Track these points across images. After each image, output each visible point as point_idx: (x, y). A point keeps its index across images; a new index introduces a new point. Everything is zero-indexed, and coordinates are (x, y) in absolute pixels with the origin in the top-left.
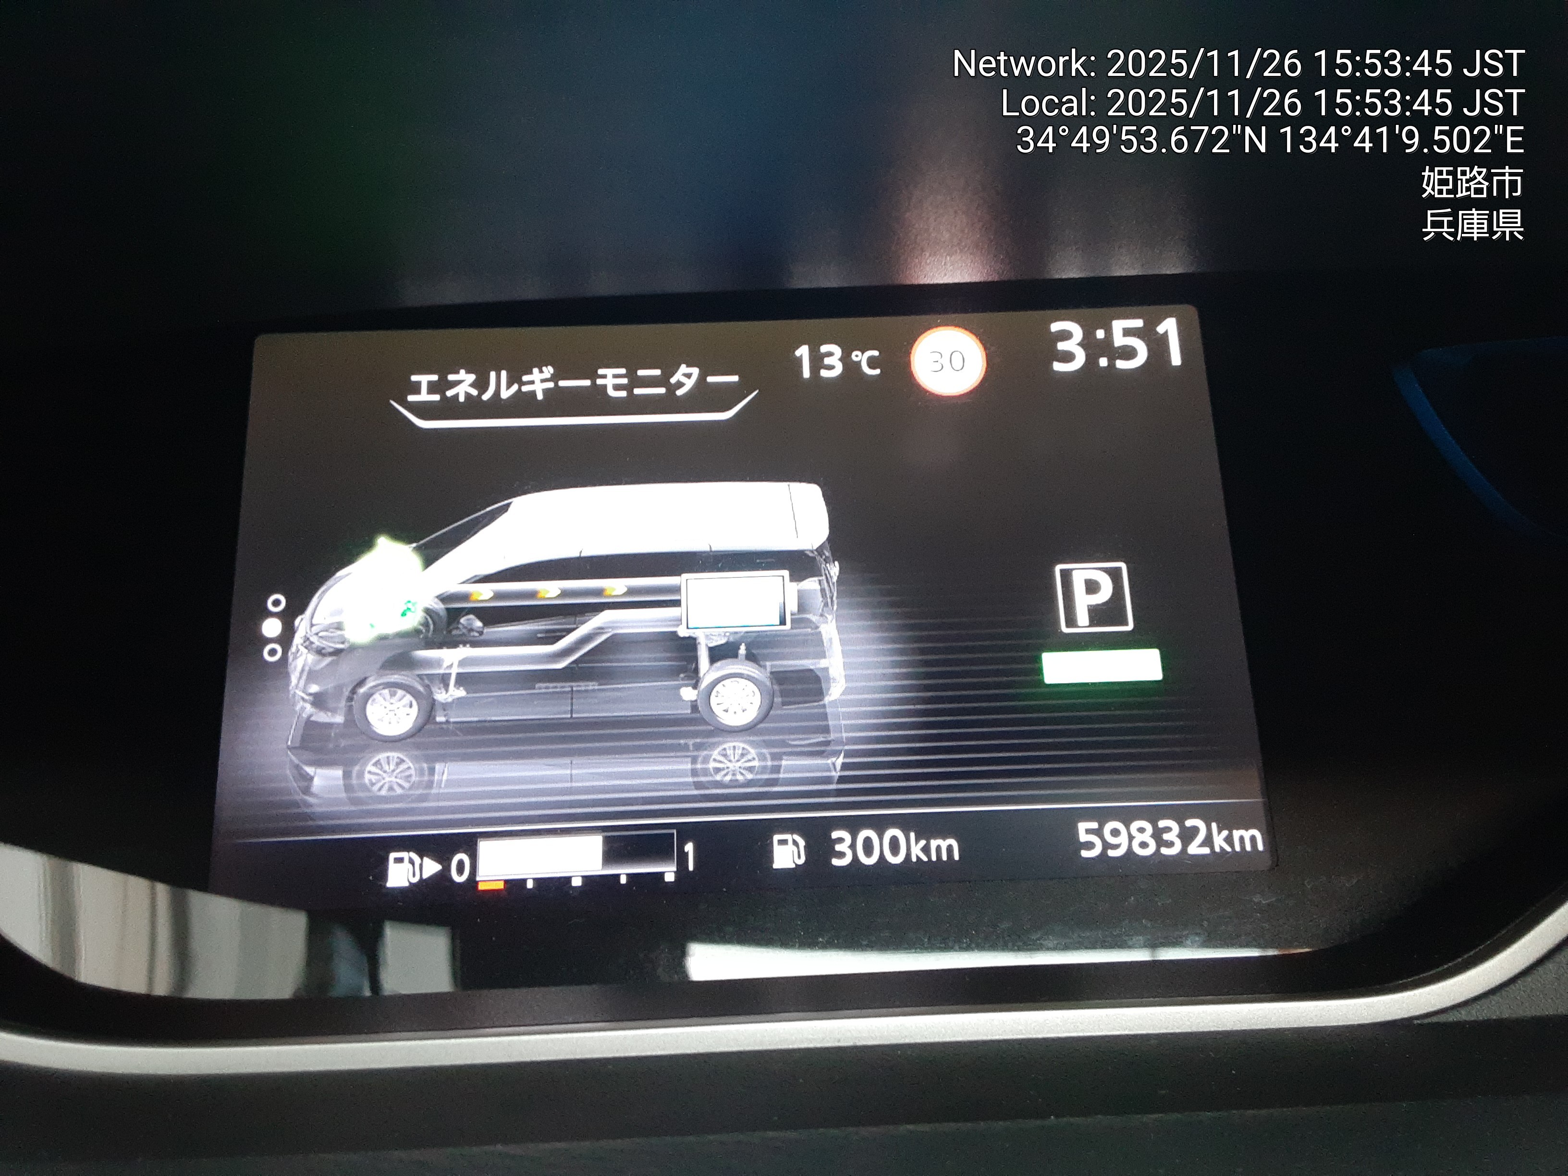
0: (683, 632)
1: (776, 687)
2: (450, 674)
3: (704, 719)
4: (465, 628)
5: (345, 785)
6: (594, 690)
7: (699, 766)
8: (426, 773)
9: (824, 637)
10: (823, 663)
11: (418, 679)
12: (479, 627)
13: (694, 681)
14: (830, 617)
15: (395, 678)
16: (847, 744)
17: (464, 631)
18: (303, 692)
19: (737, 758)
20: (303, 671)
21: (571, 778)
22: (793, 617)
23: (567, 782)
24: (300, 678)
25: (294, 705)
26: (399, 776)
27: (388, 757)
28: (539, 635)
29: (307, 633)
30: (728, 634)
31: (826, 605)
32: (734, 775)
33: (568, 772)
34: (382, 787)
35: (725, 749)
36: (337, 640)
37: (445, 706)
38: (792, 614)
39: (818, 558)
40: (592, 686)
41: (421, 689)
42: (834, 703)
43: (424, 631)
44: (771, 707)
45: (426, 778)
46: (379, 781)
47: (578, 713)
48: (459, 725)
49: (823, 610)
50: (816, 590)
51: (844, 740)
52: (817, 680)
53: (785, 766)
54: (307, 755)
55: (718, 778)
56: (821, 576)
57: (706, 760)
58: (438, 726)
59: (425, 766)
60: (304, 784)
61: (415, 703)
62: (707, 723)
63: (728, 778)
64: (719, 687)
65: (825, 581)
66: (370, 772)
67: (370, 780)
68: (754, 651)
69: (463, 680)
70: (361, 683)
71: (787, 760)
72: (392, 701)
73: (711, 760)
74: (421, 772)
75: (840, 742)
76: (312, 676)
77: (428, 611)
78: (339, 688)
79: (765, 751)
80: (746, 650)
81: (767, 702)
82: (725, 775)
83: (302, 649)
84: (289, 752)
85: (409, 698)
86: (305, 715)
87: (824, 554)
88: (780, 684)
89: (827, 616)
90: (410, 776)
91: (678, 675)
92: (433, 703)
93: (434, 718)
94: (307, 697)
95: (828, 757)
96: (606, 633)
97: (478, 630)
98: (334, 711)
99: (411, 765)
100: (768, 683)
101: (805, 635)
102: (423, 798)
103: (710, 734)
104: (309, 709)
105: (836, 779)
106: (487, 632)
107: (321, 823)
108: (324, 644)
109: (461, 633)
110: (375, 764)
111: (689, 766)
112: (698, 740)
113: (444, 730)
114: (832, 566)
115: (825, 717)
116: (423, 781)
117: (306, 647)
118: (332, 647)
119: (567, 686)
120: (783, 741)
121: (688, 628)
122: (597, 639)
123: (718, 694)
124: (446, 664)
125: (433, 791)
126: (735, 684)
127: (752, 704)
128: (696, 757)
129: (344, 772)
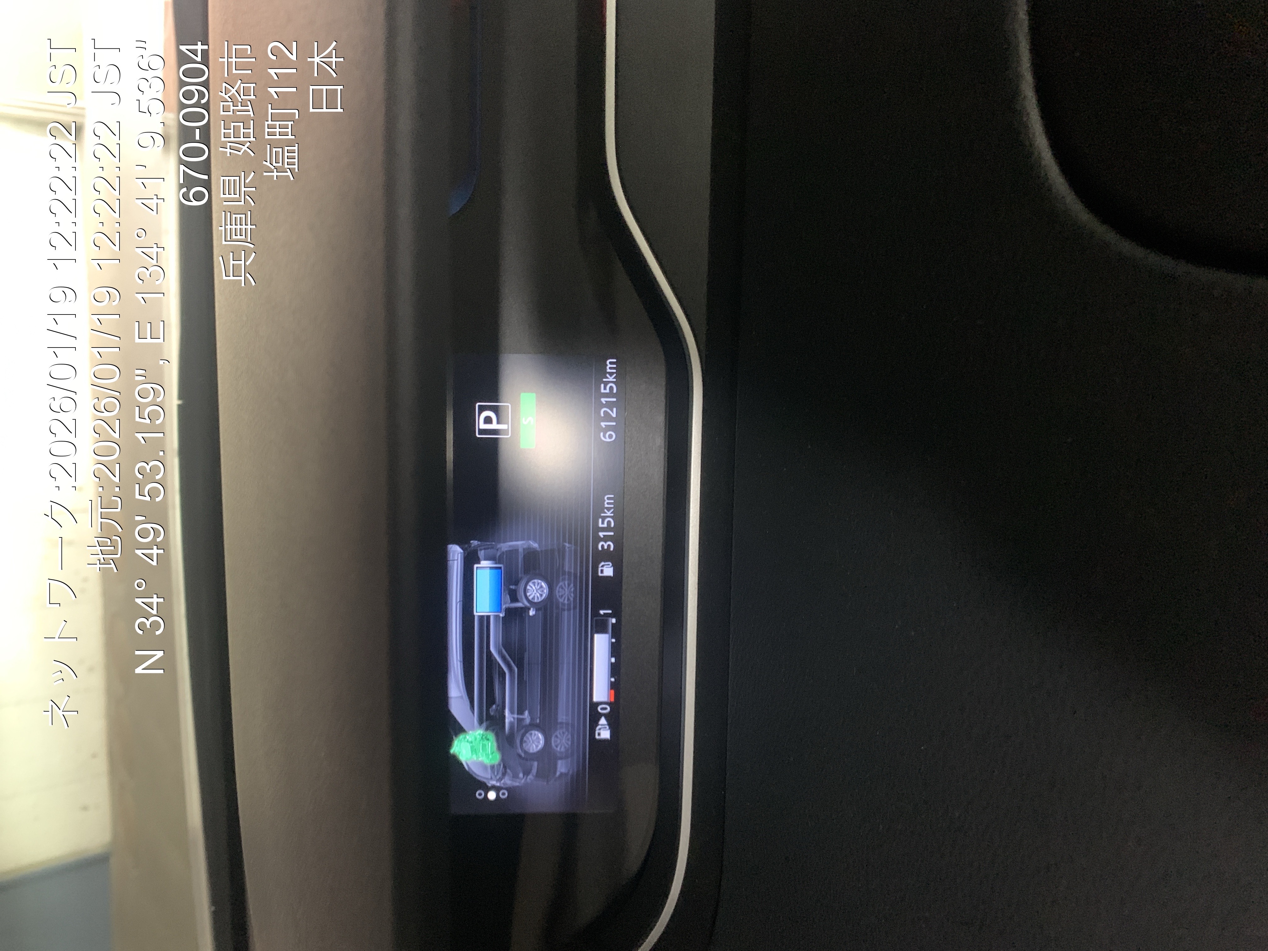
0: (502, 615)
2: (518, 718)
3: (544, 606)
4: (495, 712)
5: (565, 759)
6: (528, 654)
7: (566, 608)
8: (562, 725)
9: (508, 549)
10: (521, 550)
11: (519, 731)
12: (496, 706)
13: (527, 610)
14: (498, 546)
15: (518, 742)
17: (497, 712)
18: (522, 779)
19: (563, 591)
20: (513, 781)
21: (568, 663)
22: (498, 562)
23: (570, 666)
24: (516, 781)
25: (526, 783)
26: (562, 736)
27: (554, 742)
28: (501, 679)
29: (495, 780)
30: (505, 594)
31: (492, 548)
32: (571, 592)
33: (565, 666)
34: (567, 744)
35: (559, 596)
36: (499, 767)
37: (532, 719)
38: (496, 563)
39: (468, 550)
40: (526, 655)
41: (524, 730)
42: (540, 546)
43: (496, 730)
44: (541, 575)
45: (564, 725)
46: (564, 745)
47: (538, 661)
48: (541, 713)
49: (495, 549)
50: (485, 552)
52: (528, 553)
53: (568, 570)
54: (551, 776)
55: (572, 599)
56: (477, 550)
57: (563, 604)
58: (541, 722)
59: (558, 726)
60: (563, 776)
61: (530, 732)
62: (547, 604)
63: (572, 595)
64: (530, 598)
65: (481, 548)
66: (560, 749)
67: (564, 749)
68: (513, 582)
69: (521, 712)
70: (520, 756)
71: (565, 569)
72: (528, 741)
73: (563, 602)
74: (561, 728)
76: (515, 776)
77: (487, 729)
78: (521, 765)
79: (561, 578)
80: (512, 585)
81: (538, 577)
83: (502, 782)
84: (549, 783)
85: (528, 735)
86: (533, 778)
87: (466, 547)
88: (530, 571)
90: (563, 733)
91: (524, 617)
92: (531, 724)
93: (537, 723)
94: (525, 778)
95: (565, 550)
96: (500, 647)
98: (532, 766)
99: (558, 732)
100: (528, 577)
101: (506, 556)
102: (573, 726)
103: (552, 602)
104: (530, 777)
105: (575, 547)
106: (498, 703)
107: (581, 767)
108: (500, 772)
109: (498, 714)
110: (557, 747)
111: (566, 612)
112: (554, 607)
113: (543, 718)
114: (473, 544)
115: (546, 551)
117: (501, 780)
118: (502, 769)
119: (526, 667)
120: (556, 569)
121: (501, 612)
122: (504, 653)
123: (534, 598)
124: (512, 719)
125: (570, 722)
126: (529, 591)
127: (538, 584)
128: (562, 609)
129: (560, 759)
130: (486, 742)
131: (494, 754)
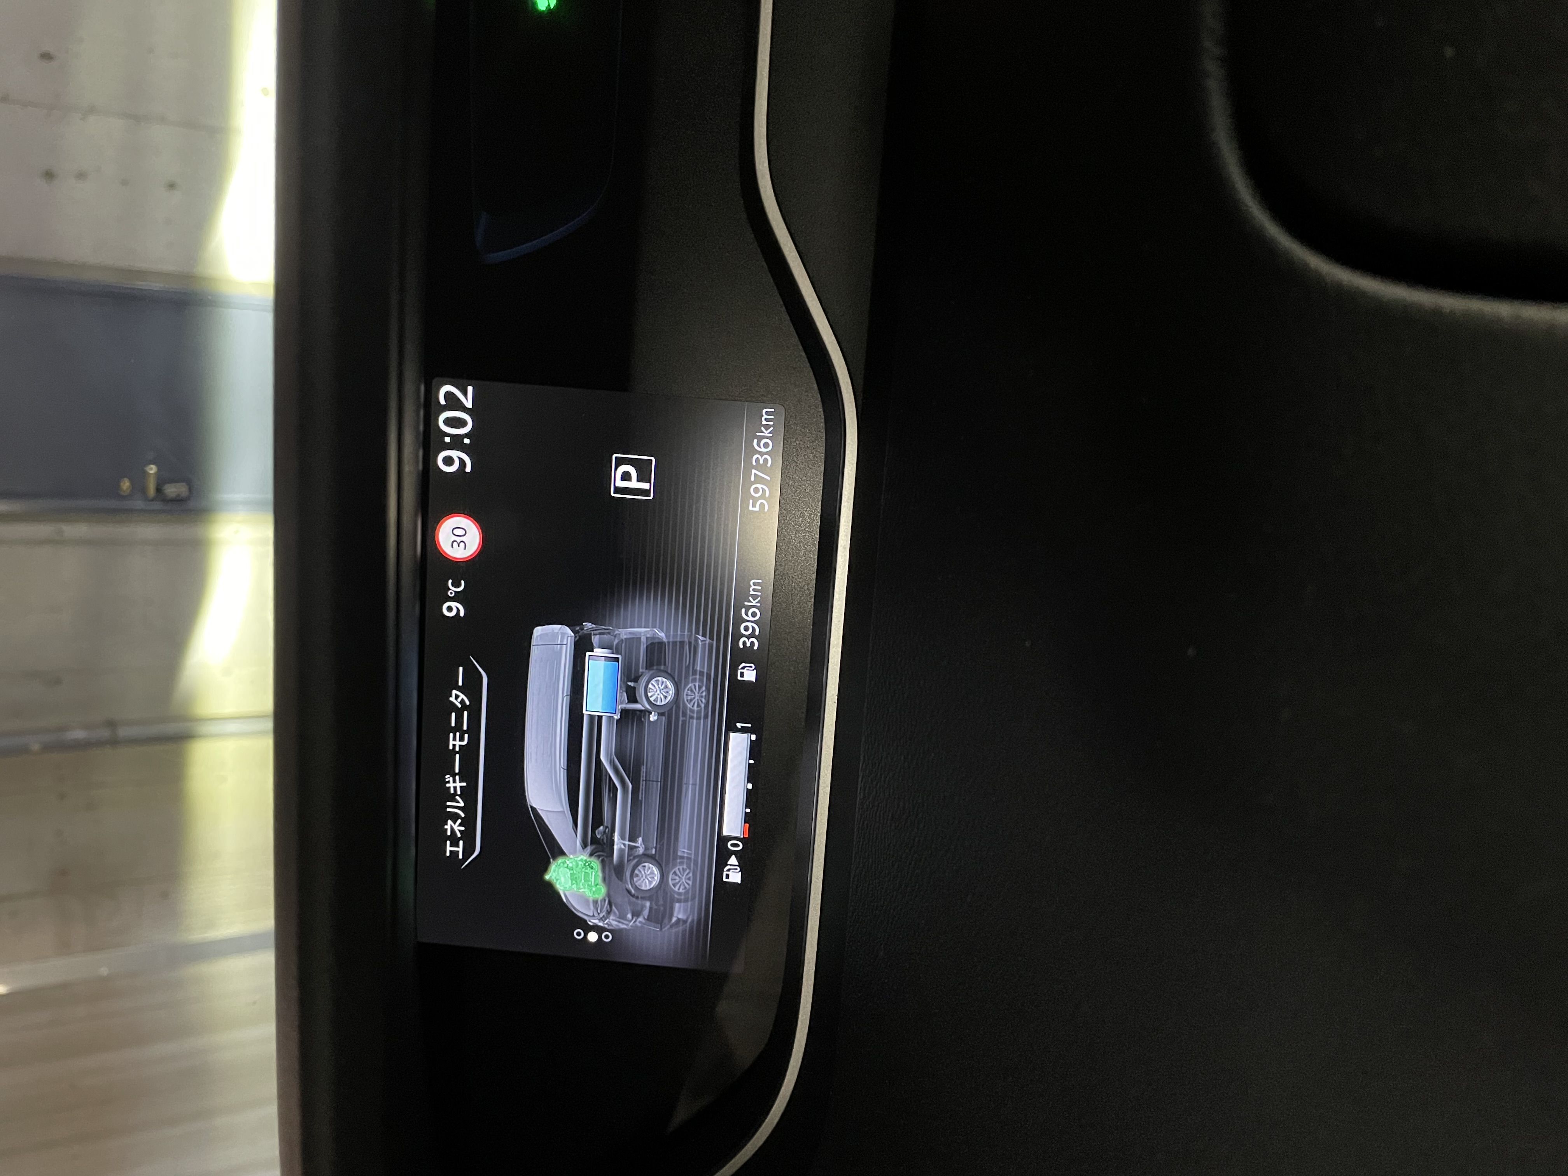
0: (617, 717)
1: (655, 668)
2: (629, 845)
3: (668, 711)
4: (603, 835)
5: (684, 902)
6: (646, 769)
7: (695, 715)
8: (681, 860)
9: (628, 637)
10: (643, 639)
11: (630, 862)
12: (603, 828)
13: (647, 714)
14: (617, 632)
15: (628, 874)
16: (691, 632)
17: (605, 836)
18: (631, 921)
19: (693, 694)
20: (619, 922)
21: (694, 784)
22: (614, 652)
23: (696, 788)
24: (623, 923)
25: (637, 927)
26: (682, 874)
27: (672, 880)
28: (612, 796)
29: (598, 919)
30: (621, 691)
31: (609, 633)
32: (702, 697)
33: (690, 786)
34: (688, 883)
35: (687, 700)
36: (603, 904)
37: (646, 849)
38: (613, 653)
39: (580, 634)
40: (643, 769)
41: (636, 860)
42: (667, 636)
43: (603, 857)
44: (667, 672)
45: (685, 861)
46: (684, 885)
47: (657, 778)
48: (658, 842)
49: (612, 635)
50: (600, 637)
51: (689, 633)
52: (652, 644)
53: (700, 668)
54: (666, 921)
55: (703, 706)
56: (591, 634)
57: (692, 711)
58: (657, 853)
59: (678, 861)
60: (681, 923)
61: (643, 864)
62: (672, 709)
63: (703, 700)
64: (652, 699)
65: (595, 632)
66: (679, 889)
67: (683, 889)
68: (633, 677)
69: (632, 838)
70: (629, 892)
71: (697, 667)
72: (641, 876)
73: (693, 708)
74: (681, 863)
75: (690, 636)
76: (622, 917)
77: (591, 855)
78: (630, 903)
79: (691, 678)
80: (631, 681)
81: (663, 674)
82: (702, 702)
83: (605, 922)
84: (664, 930)
85: (640, 867)
86: (644, 921)
87: (578, 630)
88: (653, 665)
89: (615, 633)
90: (683, 869)
91: (643, 721)
92: (644, 855)
93: (653, 855)
94: (634, 920)
95: (698, 643)
96: (613, 758)
97: (605, 828)
98: (643, 907)
99: (677, 868)
100: (651, 672)
101: (626, 648)
102: (696, 863)
103: (678, 707)
104: (641, 919)
105: (711, 641)
106: (607, 823)
107: (703, 916)
108: (605, 909)
109: (605, 838)
110: (675, 887)
112: (681, 713)
113: (659, 850)
114: (586, 626)
115: (675, 643)
116: (687, 862)
117: (606, 920)
118: (607, 907)
119: (642, 783)
120: (686, 667)
121: (615, 713)
122: (617, 765)
123: (656, 700)
124: (623, 846)
125: (693, 857)
126: (651, 690)
127: (663, 682)
128: (690, 715)
129: (677, 902)
130: (589, 870)
131: (598, 886)
